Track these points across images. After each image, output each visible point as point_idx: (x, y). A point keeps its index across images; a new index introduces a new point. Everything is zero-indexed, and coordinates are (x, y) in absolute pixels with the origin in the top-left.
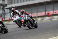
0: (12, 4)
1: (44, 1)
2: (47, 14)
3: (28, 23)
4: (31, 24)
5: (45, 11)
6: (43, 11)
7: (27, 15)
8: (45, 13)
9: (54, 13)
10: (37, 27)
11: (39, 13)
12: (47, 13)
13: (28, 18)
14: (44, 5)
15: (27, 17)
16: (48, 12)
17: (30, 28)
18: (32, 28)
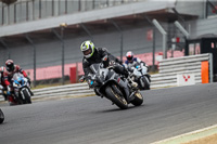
1: (58, 25)
6: (53, 63)
11: (38, 71)
12: (67, 68)
14: (58, 39)
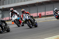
0: (3, 5)
2: (39, 15)
3: (29, 22)
4: (32, 24)
5: (37, 12)
6: (35, 12)
7: (27, 15)
8: (37, 14)
9: (46, 14)
10: (37, 26)
13: (29, 17)
15: (27, 17)
16: (40, 13)
17: (31, 28)
18: (33, 27)
